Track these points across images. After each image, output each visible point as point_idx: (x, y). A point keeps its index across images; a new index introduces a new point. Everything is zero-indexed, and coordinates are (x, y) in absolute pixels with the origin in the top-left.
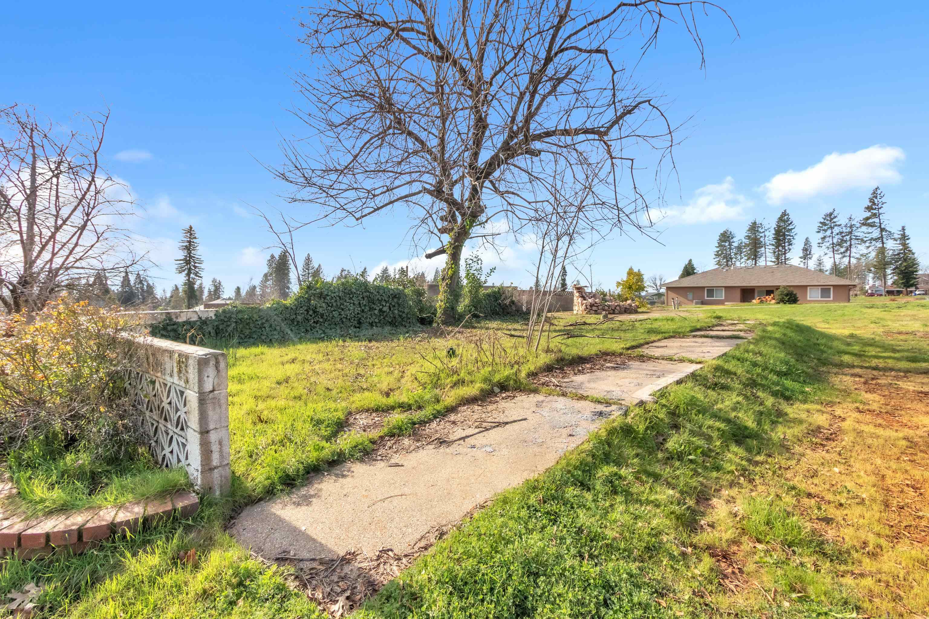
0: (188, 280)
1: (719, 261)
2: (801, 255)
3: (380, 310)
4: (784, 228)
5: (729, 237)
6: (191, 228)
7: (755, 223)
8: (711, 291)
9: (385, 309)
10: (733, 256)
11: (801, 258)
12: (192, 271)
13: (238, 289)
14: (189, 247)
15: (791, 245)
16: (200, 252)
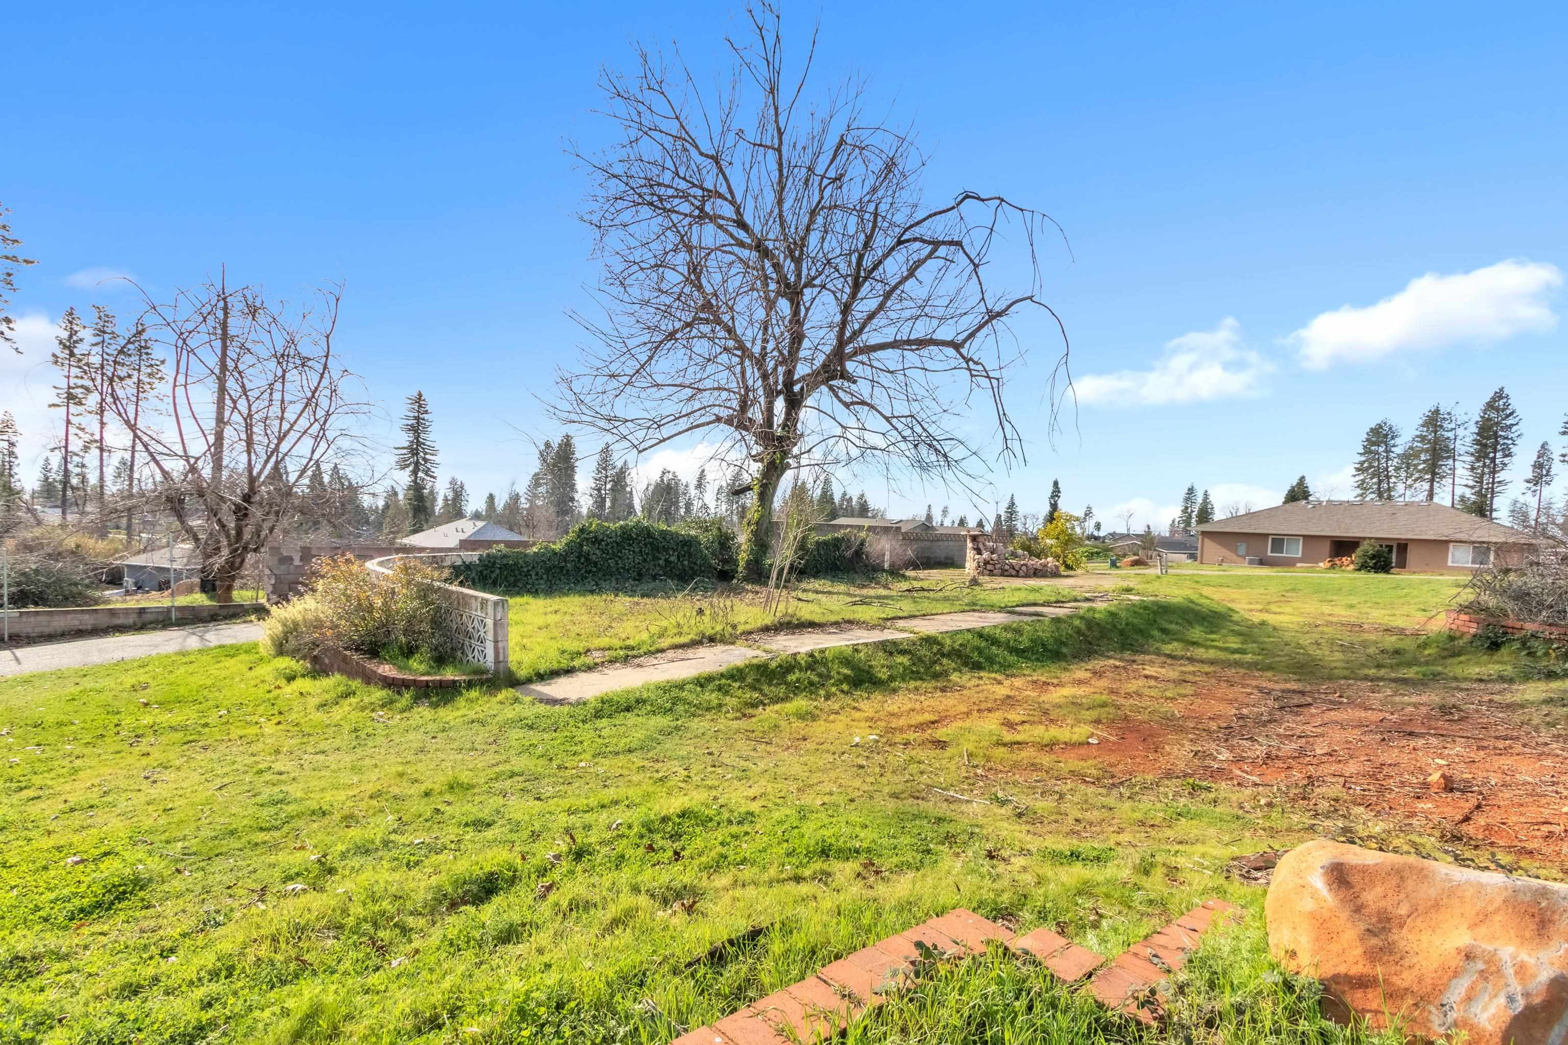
0: (415, 481)
1: (1363, 481)
2: (1530, 475)
3: (666, 560)
4: (1497, 423)
5: (1386, 436)
6: (420, 395)
7: (1437, 412)
8: (1278, 542)
9: (672, 559)
10: (1392, 473)
11: (1528, 481)
12: (421, 467)
13: (491, 498)
14: (417, 427)
15: (1509, 455)
16: (434, 436)
